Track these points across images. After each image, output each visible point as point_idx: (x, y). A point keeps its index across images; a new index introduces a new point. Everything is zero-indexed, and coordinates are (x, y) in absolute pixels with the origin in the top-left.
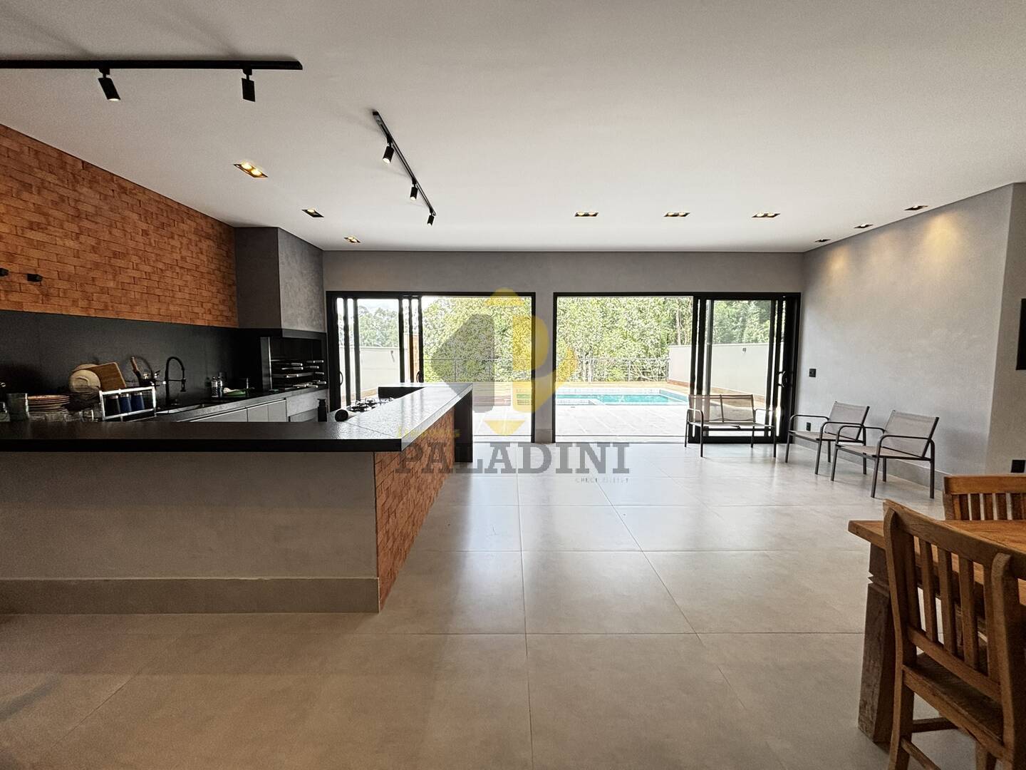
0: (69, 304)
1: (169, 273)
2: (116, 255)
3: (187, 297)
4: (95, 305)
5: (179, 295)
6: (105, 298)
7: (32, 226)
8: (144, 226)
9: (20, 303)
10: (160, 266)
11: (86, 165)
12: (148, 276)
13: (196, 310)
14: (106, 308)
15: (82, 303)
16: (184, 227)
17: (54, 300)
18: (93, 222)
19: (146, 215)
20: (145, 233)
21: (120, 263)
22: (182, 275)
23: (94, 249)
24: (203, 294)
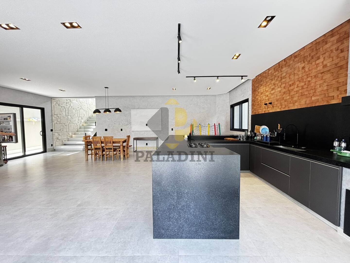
0: (277, 108)
1: (314, 80)
2: (290, 86)
3: (325, 88)
4: (283, 107)
5: (319, 89)
6: (286, 103)
7: (273, 89)
8: (303, 65)
9: (269, 111)
10: (309, 79)
11: (285, 60)
12: (303, 88)
13: (331, 94)
14: (286, 106)
15: (280, 107)
16: (328, 46)
17: (274, 108)
18: (285, 78)
19: (304, 59)
20: (303, 68)
21: (292, 88)
22: (322, 77)
23: (284, 87)
24: (340, 81)
